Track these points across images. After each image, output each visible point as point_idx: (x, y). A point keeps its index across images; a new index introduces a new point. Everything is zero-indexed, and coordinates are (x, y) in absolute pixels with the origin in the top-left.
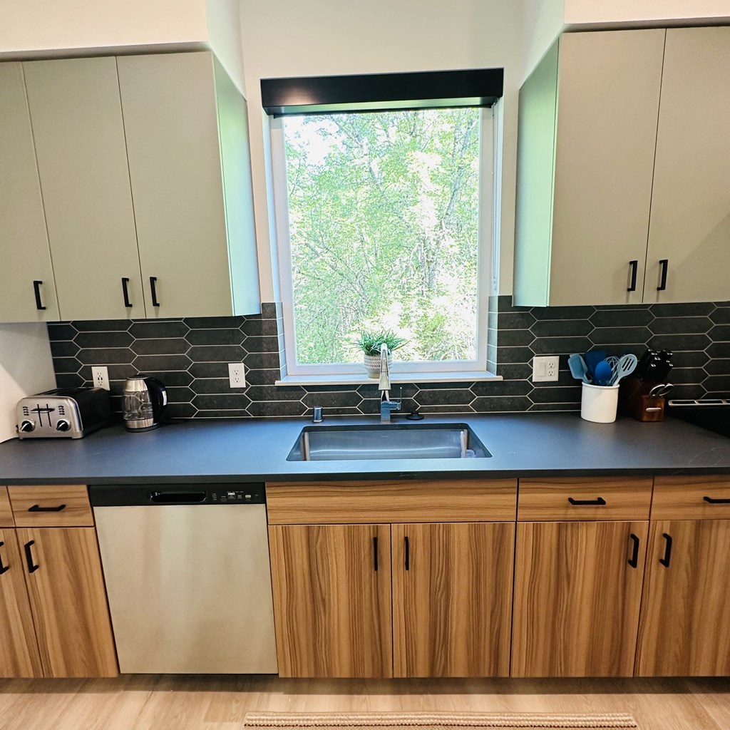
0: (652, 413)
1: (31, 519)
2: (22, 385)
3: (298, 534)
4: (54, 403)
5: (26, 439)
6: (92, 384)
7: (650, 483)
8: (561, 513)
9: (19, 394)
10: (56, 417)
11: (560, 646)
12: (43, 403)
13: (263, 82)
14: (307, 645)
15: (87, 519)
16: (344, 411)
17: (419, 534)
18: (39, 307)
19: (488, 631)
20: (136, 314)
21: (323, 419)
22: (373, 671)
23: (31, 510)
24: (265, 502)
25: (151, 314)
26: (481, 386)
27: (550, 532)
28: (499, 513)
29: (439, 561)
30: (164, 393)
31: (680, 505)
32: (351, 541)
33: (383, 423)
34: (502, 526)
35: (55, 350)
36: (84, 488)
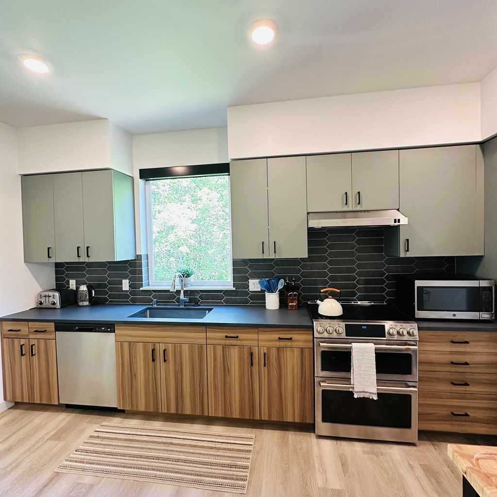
0: (292, 306)
1: (35, 335)
2: (41, 287)
3: (126, 346)
4: (51, 294)
5: (40, 308)
6: (69, 287)
7: (257, 330)
8: (223, 342)
9: (40, 290)
10: (51, 299)
11: (228, 401)
12: (47, 294)
13: (140, 170)
14: (129, 395)
15: (53, 336)
16: (169, 302)
17: (170, 348)
18: (49, 257)
19: (198, 393)
20: (81, 260)
21: (157, 305)
22: (154, 409)
23: (35, 331)
24: (115, 332)
25: (87, 260)
26: (227, 292)
27: (219, 350)
28: (199, 341)
29: (178, 360)
30: (93, 291)
31: (270, 341)
32: (145, 349)
33: (181, 307)
34: (201, 346)
35: (57, 272)
36: (53, 324)
